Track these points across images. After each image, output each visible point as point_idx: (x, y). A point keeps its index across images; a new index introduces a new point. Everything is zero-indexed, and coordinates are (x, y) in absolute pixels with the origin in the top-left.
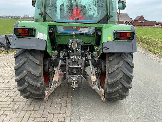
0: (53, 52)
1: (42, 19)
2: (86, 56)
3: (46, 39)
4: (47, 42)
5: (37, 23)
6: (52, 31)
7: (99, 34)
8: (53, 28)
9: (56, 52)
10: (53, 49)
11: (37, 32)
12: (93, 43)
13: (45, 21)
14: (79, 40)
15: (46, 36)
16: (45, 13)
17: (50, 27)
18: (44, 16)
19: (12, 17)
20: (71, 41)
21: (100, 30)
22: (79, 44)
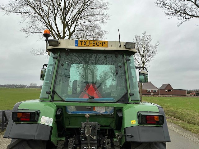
0: (59, 139)
1: (50, 98)
2: (104, 144)
3: (51, 124)
4: (52, 127)
5: (43, 104)
6: (60, 114)
7: (120, 115)
8: (62, 109)
9: (63, 139)
10: (60, 136)
11: (40, 115)
12: (113, 126)
13: (52, 100)
14: (94, 123)
15: (52, 120)
16: (54, 92)
17: (58, 108)
18: (52, 94)
19: (16, 86)
20: (83, 125)
21: (120, 110)
22: (94, 128)
